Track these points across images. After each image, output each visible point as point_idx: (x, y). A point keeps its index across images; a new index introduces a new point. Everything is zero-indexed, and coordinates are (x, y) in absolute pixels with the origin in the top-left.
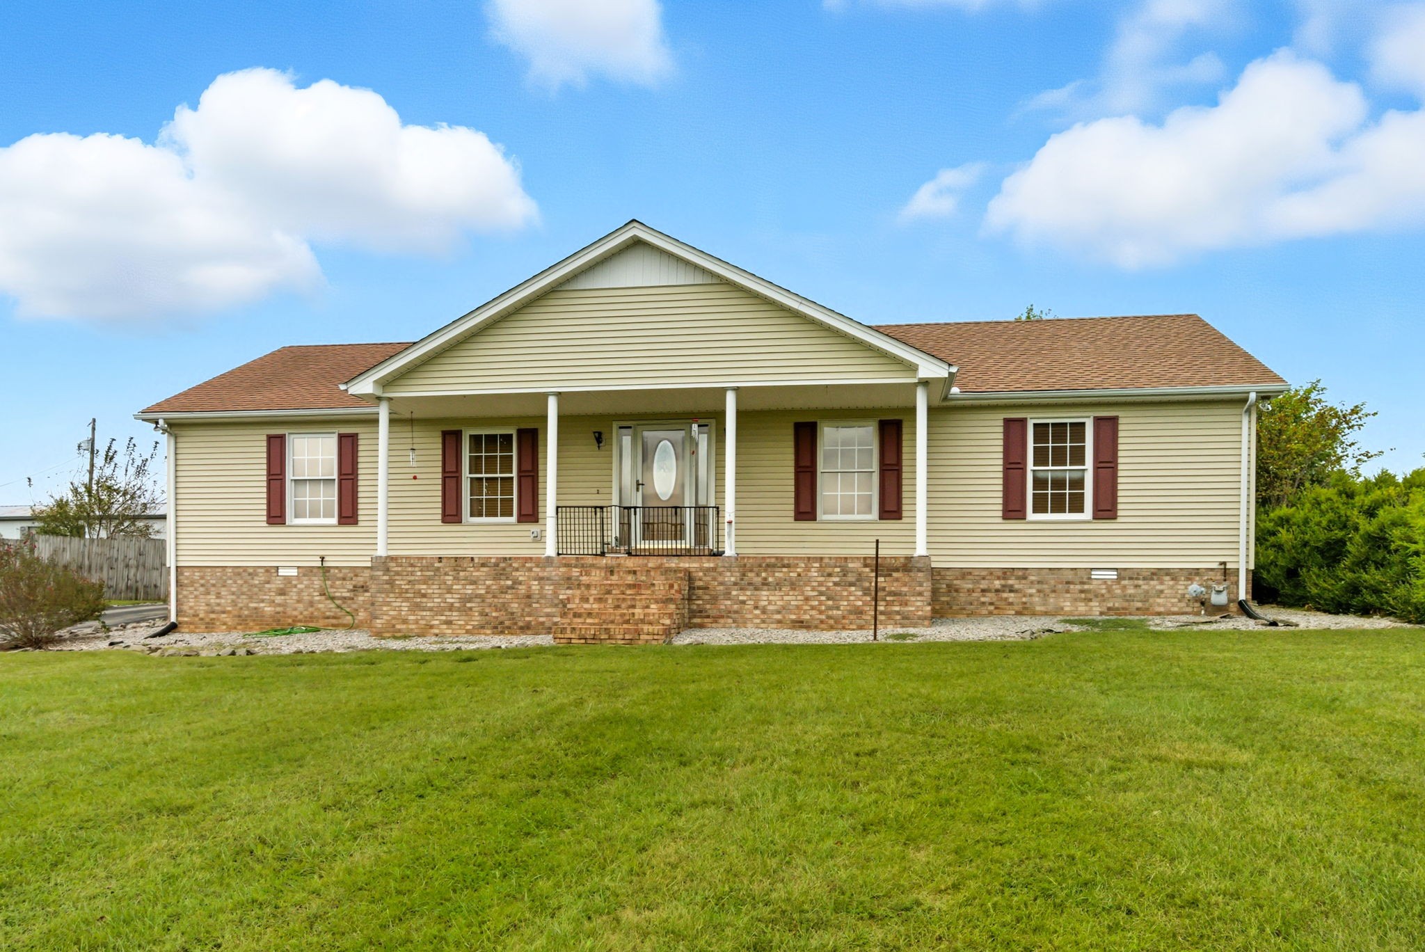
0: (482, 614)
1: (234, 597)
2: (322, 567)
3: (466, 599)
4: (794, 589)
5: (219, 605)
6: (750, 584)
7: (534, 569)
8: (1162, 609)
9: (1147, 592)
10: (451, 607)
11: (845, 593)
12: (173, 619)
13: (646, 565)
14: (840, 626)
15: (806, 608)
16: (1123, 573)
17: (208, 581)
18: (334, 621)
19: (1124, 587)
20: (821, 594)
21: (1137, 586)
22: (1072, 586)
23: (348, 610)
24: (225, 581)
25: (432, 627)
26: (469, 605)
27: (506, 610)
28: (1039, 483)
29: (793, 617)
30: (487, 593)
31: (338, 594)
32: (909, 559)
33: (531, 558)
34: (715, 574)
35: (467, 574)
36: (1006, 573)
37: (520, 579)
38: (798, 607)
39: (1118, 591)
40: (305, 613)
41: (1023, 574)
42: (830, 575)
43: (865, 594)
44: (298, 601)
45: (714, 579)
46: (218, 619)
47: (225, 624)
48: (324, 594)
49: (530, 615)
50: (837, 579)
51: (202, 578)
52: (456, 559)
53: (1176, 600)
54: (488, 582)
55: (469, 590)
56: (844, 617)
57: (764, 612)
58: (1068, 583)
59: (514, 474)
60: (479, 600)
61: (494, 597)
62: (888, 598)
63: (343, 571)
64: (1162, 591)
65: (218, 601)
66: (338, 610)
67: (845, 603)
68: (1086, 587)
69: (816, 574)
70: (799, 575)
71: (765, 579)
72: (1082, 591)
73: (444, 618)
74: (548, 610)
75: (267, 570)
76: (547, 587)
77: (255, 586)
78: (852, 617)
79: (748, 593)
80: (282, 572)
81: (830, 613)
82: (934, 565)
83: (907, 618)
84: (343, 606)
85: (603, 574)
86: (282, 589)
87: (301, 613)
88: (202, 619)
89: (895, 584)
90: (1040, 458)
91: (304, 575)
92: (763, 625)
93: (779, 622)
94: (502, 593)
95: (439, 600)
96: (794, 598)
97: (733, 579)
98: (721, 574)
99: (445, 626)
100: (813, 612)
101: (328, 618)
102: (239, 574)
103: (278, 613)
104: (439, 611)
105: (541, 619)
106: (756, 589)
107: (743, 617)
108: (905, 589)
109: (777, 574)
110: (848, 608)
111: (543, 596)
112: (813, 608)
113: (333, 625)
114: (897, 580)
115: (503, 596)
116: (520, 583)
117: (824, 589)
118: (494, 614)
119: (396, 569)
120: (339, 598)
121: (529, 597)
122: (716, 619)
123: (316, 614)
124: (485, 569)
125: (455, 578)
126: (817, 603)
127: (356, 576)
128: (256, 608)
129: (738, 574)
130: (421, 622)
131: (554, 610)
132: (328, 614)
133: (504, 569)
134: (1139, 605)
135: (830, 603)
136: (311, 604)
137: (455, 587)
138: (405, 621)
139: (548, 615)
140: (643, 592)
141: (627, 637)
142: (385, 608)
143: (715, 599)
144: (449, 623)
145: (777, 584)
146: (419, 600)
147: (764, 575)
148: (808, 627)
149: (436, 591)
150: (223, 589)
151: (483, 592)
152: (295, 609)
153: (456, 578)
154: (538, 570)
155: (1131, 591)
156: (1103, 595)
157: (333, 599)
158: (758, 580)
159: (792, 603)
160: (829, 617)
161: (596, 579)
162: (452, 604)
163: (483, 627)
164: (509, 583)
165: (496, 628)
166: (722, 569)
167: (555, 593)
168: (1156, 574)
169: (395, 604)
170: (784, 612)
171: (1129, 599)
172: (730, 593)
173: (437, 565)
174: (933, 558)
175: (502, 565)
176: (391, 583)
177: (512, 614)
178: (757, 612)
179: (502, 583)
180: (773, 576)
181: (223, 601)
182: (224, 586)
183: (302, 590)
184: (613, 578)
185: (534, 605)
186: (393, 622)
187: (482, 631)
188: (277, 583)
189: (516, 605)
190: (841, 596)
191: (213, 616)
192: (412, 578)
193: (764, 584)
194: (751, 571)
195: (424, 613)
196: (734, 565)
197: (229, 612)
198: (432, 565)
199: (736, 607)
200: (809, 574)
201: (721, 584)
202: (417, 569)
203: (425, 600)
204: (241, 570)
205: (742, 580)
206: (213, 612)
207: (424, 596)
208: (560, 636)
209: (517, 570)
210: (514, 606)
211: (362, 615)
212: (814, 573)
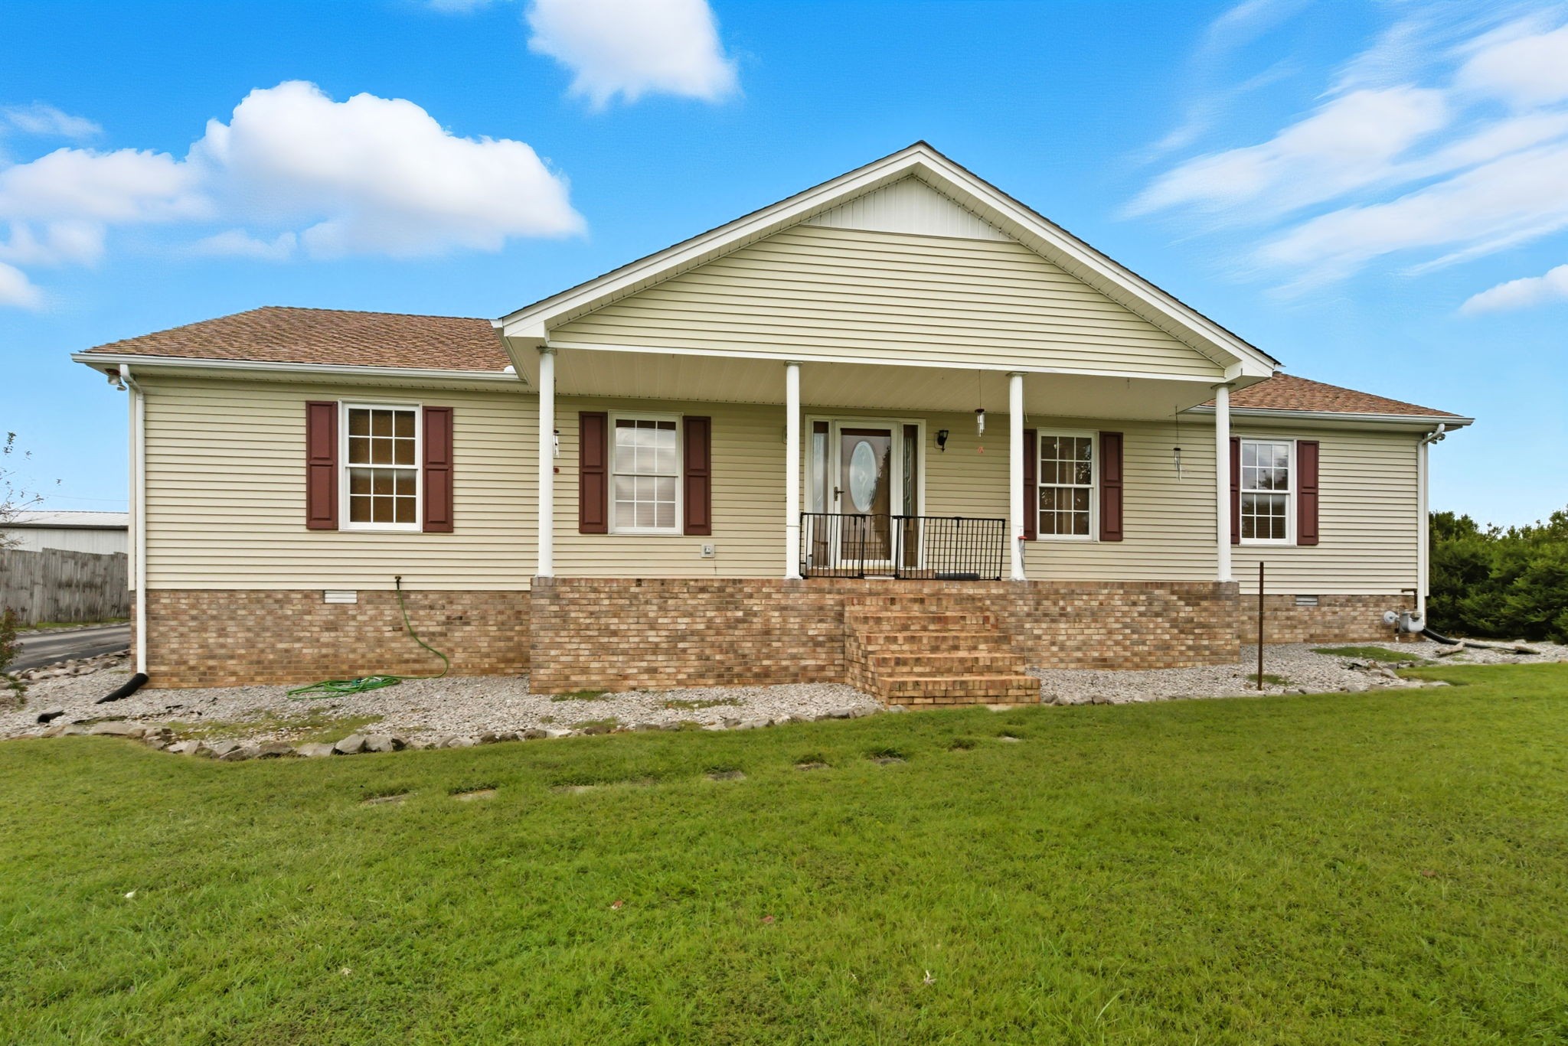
0: (700, 657)
1: (251, 635)
2: (398, 591)
3: (677, 638)
4: (1095, 621)
5: (223, 646)
6: (1046, 615)
7: (774, 596)
8: (1355, 636)
9: (1342, 618)
10: (655, 649)
11: (1151, 626)
12: (141, 669)
13: (920, 591)
14: (1146, 664)
15: (1110, 643)
16: (1323, 600)
17: (204, 612)
18: (417, 666)
19: (1324, 614)
20: (1126, 626)
21: (1335, 613)
22: (1279, 613)
23: (439, 650)
24: (234, 611)
25: (626, 677)
26: (681, 645)
27: (735, 652)
28: (1247, 506)
29: (1096, 654)
30: (708, 628)
31: (421, 629)
32: (1218, 584)
33: (769, 581)
34: (1005, 603)
35: (680, 602)
37: (755, 608)
38: (1101, 643)
39: (1319, 618)
40: (370, 656)
42: (1134, 604)
43: (1172, 627)
44: (358, 639)
45: (1004, 609)
46: (223, 668)
47: (234, 674)
48: (401, 629)
49: (768, 657)
50: (1142, 609)
51: (193, 606)
52: (663, 582)
53: (1366, 626)
54: (709, 614)
55: (683, 623)
56: (1150, 654)
57: (1062, 648)
58: (1276, 610)
60: (696, 638)
61: (718, 634)
62: (1196, 631)
63: (431, 596)
64: (1355, 618)
65: (221, 640)
66: (423, 651)
67: (1152, 637)
68: (1292, 613)
69: (1119, 603)
70: (1101, 604)
71: (1063, 609)
72: (1288, 618)
73: (644, 664)
74: (794, 651)
75: (307, 595)
76: (792, 620)
77: (287, 618)
78: (1159, 653)
79: (1044, 626)
80: (330, 598)
81: (1136, 649)
82: (1242, 592)
83: (1216, 654)
84: (431, 645)
85: (881, 603)
86: (332, 622)
87: (363, 656)
88: (192, 668)
89: (1204, 614)
91: (368, 602)
92: (1062, 665)
93: (1079, 660)
94: (730, 627)
95: (637, 639)
96: (1096, 631)
97: (1026, 609)
98: (1012, 602)
99: (646, 676)
100: (1118, 649)
101: (407, 661)
102: (259, 601)
103: (326, 656)
104: (637, 654)
105: (784, 663)
106: (1053, 621)
107: (1038, 655)
108: (1213, 620)
109: (1076, 603)
110: (1155, 643)
111: (785, 632)
112: (1117, 643)
113: (414, 672)
114: (1206, 610)
115: (731, 631)
116: (755, 614)
117: (1128, 620)
118: (718, 657)
119: (571, 596)
120: (423, 634)
121: (767, 632)
123: (387, 656)
124: (705, 596)
125: (660, 608)
126: (1121, 637)
127: (451, 603)
128: (287, 651)
129: (1032, 603)
130: (610, 671)
131: (802, 650)
132: (406, 656)
133: (732, 595)
134: (1337, 631)
135: (1135, 636)
136: (380, 642)
137: (660, 621)
138: (585, 670)
139: (794, 657)
140: (950, 627)
141: (991, 692)
142: (553, 653)
144: (652, 671)
145: (1078, 615)
146: (606, 640)
147: (1061, 603)
148: (1112, 667)
149: (633, 627)
150: (231, 623)
151: (702, 627)
152: (354, 651)
153: (662, 608)
154: (779, 596)
155: (1329, 618)
156: (1306, 622)
157: (414, 635)
158: (1055, 610)
159: (1095, 637)
160: (1135, 654)
161: (872, 609)
162: (657, 644)
163: (702, 676)
164: (740, 614)
165: (720, 676)
166: (1013, 597)
167: (802, 627)
168: (1351, 600)
169: (569, 646)
170: (1084, 648)
171: (1327, 625)
172: (1022, 627)
173: (634, 589)
174: (1242, 585)
175: (729, 590)
176: (563, 616)
177: (744, 656)
178: (1055, 649)
179: (729, 614)
180: (1072, 605)
181: (230, 640)
182: (232, 619)
183: (365, 623)
184: (893, 607)
185: (775, 644)
186: (567, 672)
187: (701, 681)
188: (323, 614)
189: (750, 645)
190: (1147, 628)
191: (211, 663)
192: (597, 608)
193: (1061, 615)
194: (1047, 599)
195: (615, 658)
196: (1027, 591)
197: (241, 657)
198: (626, 590)
199: (1030, 643)
200: (1112, 602)
201: (1012, 615)
202: (602, 596)
203: (614, 639)
204: (262, 595)
205: (1037, 609)
206: (213, 657)
207: (614, 633)
208: (898, 694)
209: (751, 596)
210: (747, 647)
211: (459, 656)
212: (1117, 602)
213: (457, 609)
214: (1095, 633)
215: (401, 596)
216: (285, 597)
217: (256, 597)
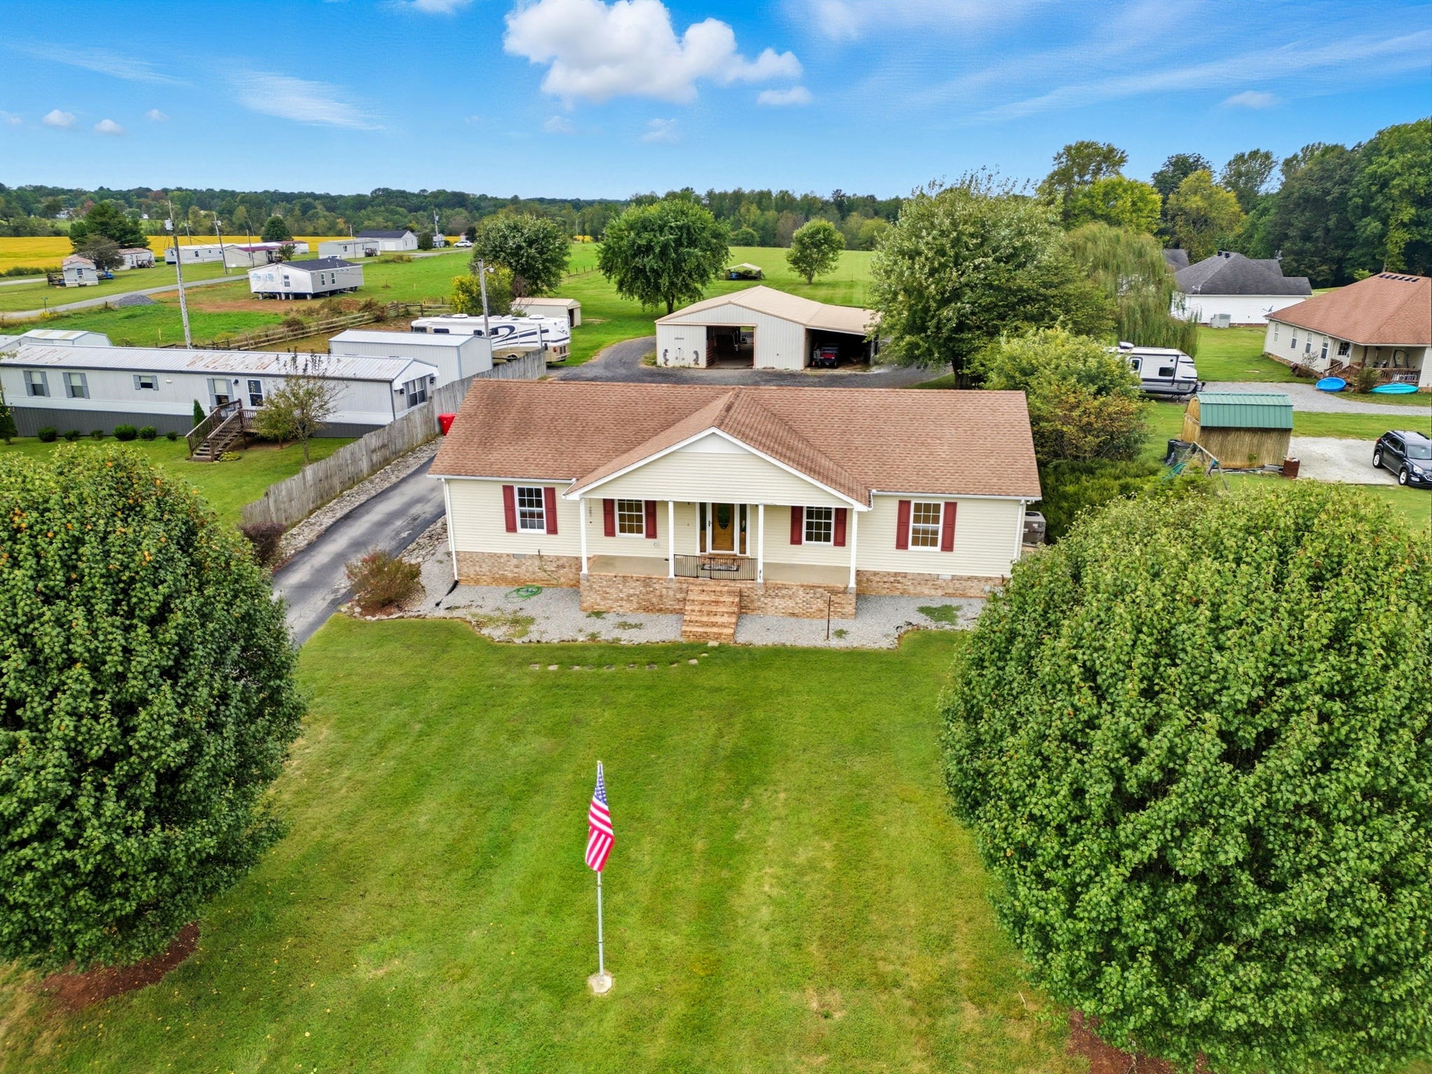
0: (638, 603)
1: (490, 568)
2: (539, 555)
3: (629, 596)
4: (791, 599)
5: (481, 571)
6: (770, 597)
7: (664, 584)
8: (971, 596)
9: (965, 586)
11: (815, 602)
12: (456, 578)
13: (719, 584)
14: (812, 617)
15: (797, 607)
16: (954, 577)
17: (474, 559)
18: (548, 583)
19: (954, 584)
21: (960, 584)
22: (929, 582)
23: (555, 577)
24: (484, 559)
25: (612, 608)
26: (631, 599)
27: (650, 602)
28: (916, 531)
29: (790, 612)
30: (640, 593)
31: (548, 569)
32: (846, 588)
33: (662, 579)
35: (630, 584)
36: (896, 574)
37: (657, 587)
38: (793, 607)
39: (951, 585)
41: (905, 575)
42: (808, 593)
43: (824, 603)
44: (527, 571)
45: (752, 592)
46: (482, 579)
47: (486, 581)
48: (541, 568)
49: (661, 603)
50: (811, 595)
51: (472, 557)
53: (978, 592)
54: (641, 588)
55: (631, 591)
56: (814, 613)
57: (776, 609)
58: (927, 580)
59: (643, 513)
60: (636, 596)
61: (644, 595)
62: (835, 605)
63: (551, 557)
64: (972, 587)
65: (481, 569)
66: (549, 577)
67: (815, 606)
68: (936, 583)
71: (777, 594)
72: (933, 585)
73: (619, 604)
74: (671, 603)
75: (508, 555)
76: (670, 592)
77: (501, 563)
78: (817, 613)
79: (769, 600)
80: (516, 557)
81: (808, 610)
83: (844, 614)
84: (552, 575)
85: (699, 591)
86: (517, 566)
87: (529, 579)
88: (473, 578)
90: (917, 519)
91: (529, 558)
92: (776, 615)
93: (784, 613)
95: (616, 596)
97: (761, 593)
98: (756, 590)
99: (619, 608)
100: (800, 609)
103: (516, 578)
104: (616, 600)
105: (667, 607)
106: (773, 598)
107: (766, 610)
108: (843, 602)
110: (817, 608)
111: (668, 597)
114: (840, 598)
115: (648, 594)
116: (657, 589)
117: (805, 599)
118: (643, 603)
119: (593, 580)
120: (549, 571)
121: (661, 596)
122: (753, 610)
123: (537, 579)
124: (639, 582)
125: (624, 586)
126: (802, 605)
127: (558, 560)
128: (502, 574)
129: (764, 591)
130: (607, 605)
131: (674, 602)
132: (544, 579)
133: (649, 582)
134: (960, 593)
135: (808, 606)
136: (534, 573)
137: (624, 590)
138: (599, 605)
139: (671, 605)
140: (720, 605)
142: (588, 598)
143: (752, 601)
144: (621, 606)
145: (783, 596)
146: (605, 595)
147: (776, 591)
148: (797, 617)
149: (614, 591)
150: (483, 563)
151: (638, 592)
152: (526, 577)
154: (666, 584)
155: (957, 585)
156: (943, 588)
157: (546, 571)
158: (774, 595)
159: (790, 605)
161: (696, 593)
162: (622, 598)
163: (638, 609)
164: (652, 589)
167: (674, 595)
168: (969, 578)
169: (593, 597)
170: (786, 609)
171: (955, 590)
172: (760, 599)
175: (648, 580)
176: (591, 587)
177: (653, 604)
178: (773, 609)
179: (648, 588)
180: (781, 592)
181: (484, 569)
183: (529, 566)
184: (704, 593)
185: (664, 600)
186: (593, 605)
187: (638, 611)
188: (514, 563)
190: (813, 603)
191: (478, 577)
192: (602, 585)
193: (777, 597)
194: (771, 588)
195: (609, 601)
196: (762, 586)
197: (487, 575)
199: (763, 606)
201: (756, 596)
202: (603, 580)
204: (493, 554)
205: (766, 594)
206: (478, 575)
207: (608, 593)
209: (655, 583)
210: (654, 600)
211: (563, 580)
212: (801, 592)
213: (560, 563)
214: (791, 603)
215: (540, 557)
216: (500, 556)
217: (492, 556)
